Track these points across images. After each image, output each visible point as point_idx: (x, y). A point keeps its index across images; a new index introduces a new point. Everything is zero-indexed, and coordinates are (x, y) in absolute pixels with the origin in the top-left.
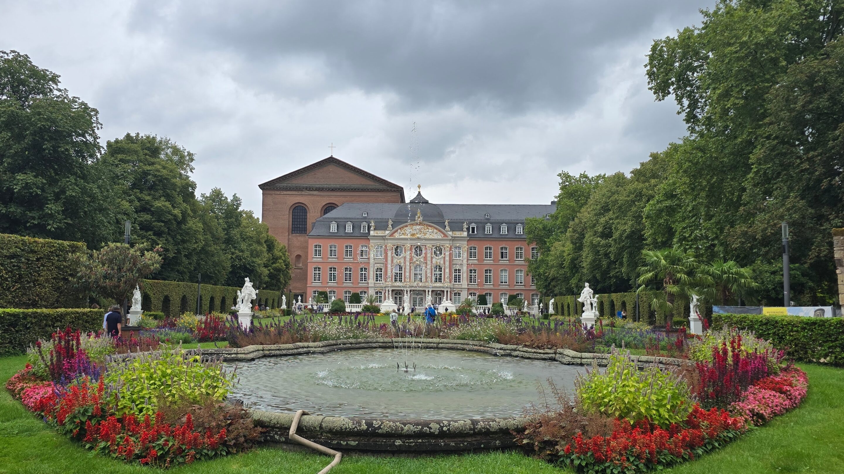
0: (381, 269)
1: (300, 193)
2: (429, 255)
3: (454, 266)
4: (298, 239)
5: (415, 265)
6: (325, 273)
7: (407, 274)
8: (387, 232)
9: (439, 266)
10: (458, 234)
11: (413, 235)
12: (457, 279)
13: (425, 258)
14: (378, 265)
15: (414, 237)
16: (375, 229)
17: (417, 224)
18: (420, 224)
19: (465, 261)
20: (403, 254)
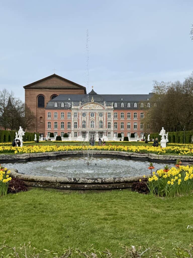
0: (76, 123)
1: (41, 90)
2: (97, 117)
3: (108, 121)
4: (41, 110)
5: (91, 121)
6: (53, 125)
7: (88, 125)
9: (101, 121)
10: (109, 107)
12: (109, 127)
13: (95, 118)
14: (75, 121)
15: (90, 109)
16: (74, 106)
17: (92, 103)
18: (93, 103)
19: (112, 119)
20: (86, 116)
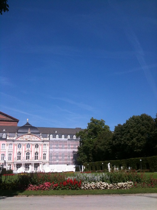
0: (11, 154)
2: (33, 148)
3: (43, 152)
5: (26, 152)
7: (23, 156)
8: (15, 138)
9: (37, 153)
10: (45, 139)
11: (26, 139)
12: (45, 158)
13: (31, 149)
14: (10, 152)
15: (27, 140)
16: (9, 137)
17: (28, 134)
18: (30, 134)
19: (48, 150)
20: (21, 148)
